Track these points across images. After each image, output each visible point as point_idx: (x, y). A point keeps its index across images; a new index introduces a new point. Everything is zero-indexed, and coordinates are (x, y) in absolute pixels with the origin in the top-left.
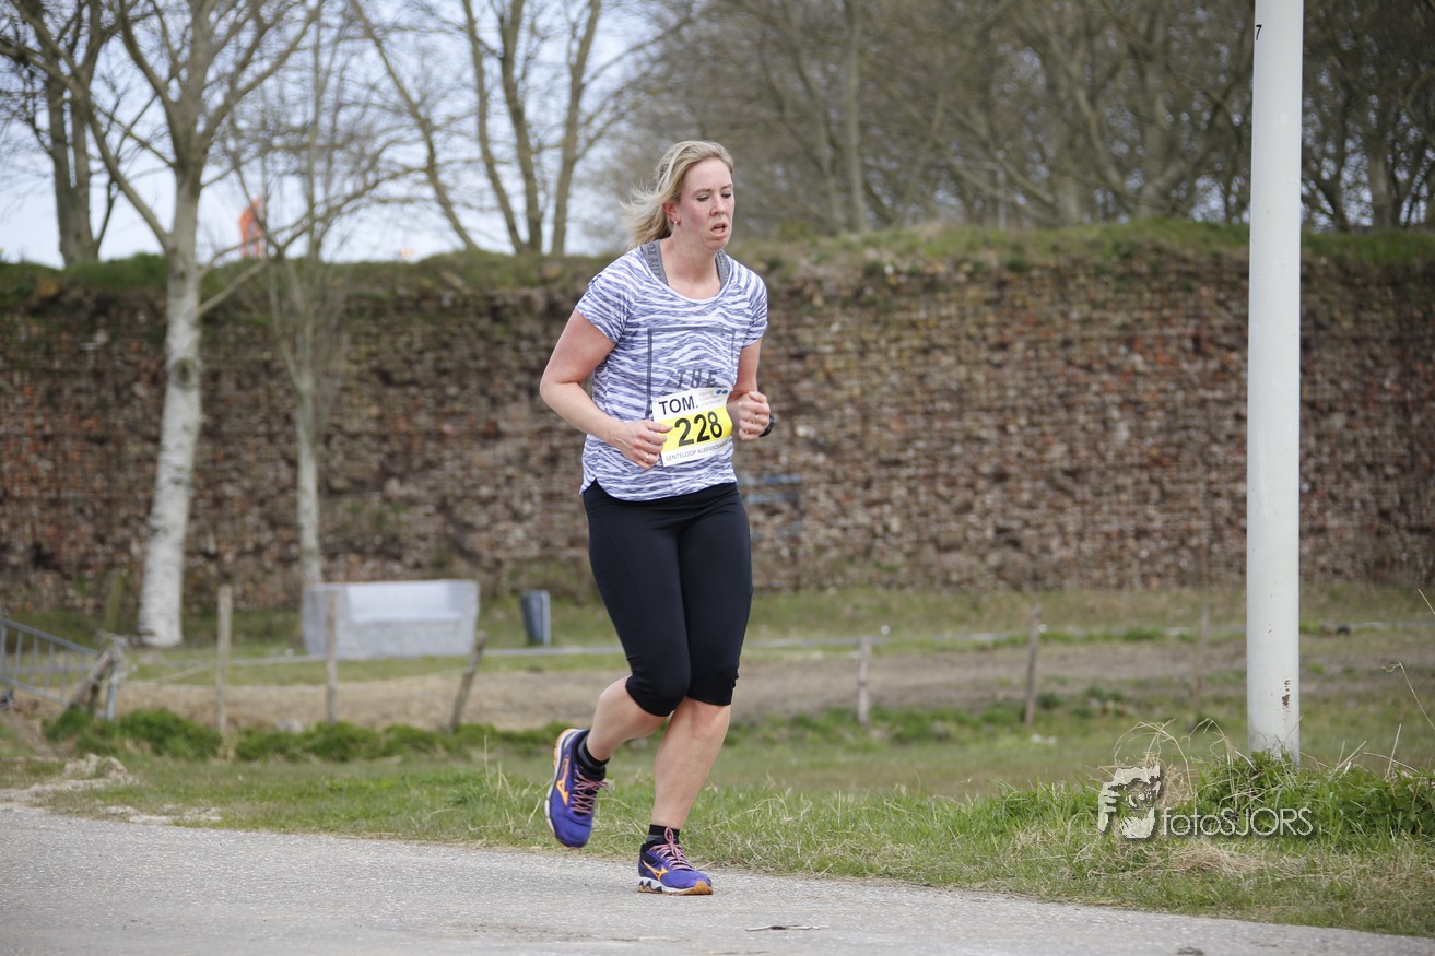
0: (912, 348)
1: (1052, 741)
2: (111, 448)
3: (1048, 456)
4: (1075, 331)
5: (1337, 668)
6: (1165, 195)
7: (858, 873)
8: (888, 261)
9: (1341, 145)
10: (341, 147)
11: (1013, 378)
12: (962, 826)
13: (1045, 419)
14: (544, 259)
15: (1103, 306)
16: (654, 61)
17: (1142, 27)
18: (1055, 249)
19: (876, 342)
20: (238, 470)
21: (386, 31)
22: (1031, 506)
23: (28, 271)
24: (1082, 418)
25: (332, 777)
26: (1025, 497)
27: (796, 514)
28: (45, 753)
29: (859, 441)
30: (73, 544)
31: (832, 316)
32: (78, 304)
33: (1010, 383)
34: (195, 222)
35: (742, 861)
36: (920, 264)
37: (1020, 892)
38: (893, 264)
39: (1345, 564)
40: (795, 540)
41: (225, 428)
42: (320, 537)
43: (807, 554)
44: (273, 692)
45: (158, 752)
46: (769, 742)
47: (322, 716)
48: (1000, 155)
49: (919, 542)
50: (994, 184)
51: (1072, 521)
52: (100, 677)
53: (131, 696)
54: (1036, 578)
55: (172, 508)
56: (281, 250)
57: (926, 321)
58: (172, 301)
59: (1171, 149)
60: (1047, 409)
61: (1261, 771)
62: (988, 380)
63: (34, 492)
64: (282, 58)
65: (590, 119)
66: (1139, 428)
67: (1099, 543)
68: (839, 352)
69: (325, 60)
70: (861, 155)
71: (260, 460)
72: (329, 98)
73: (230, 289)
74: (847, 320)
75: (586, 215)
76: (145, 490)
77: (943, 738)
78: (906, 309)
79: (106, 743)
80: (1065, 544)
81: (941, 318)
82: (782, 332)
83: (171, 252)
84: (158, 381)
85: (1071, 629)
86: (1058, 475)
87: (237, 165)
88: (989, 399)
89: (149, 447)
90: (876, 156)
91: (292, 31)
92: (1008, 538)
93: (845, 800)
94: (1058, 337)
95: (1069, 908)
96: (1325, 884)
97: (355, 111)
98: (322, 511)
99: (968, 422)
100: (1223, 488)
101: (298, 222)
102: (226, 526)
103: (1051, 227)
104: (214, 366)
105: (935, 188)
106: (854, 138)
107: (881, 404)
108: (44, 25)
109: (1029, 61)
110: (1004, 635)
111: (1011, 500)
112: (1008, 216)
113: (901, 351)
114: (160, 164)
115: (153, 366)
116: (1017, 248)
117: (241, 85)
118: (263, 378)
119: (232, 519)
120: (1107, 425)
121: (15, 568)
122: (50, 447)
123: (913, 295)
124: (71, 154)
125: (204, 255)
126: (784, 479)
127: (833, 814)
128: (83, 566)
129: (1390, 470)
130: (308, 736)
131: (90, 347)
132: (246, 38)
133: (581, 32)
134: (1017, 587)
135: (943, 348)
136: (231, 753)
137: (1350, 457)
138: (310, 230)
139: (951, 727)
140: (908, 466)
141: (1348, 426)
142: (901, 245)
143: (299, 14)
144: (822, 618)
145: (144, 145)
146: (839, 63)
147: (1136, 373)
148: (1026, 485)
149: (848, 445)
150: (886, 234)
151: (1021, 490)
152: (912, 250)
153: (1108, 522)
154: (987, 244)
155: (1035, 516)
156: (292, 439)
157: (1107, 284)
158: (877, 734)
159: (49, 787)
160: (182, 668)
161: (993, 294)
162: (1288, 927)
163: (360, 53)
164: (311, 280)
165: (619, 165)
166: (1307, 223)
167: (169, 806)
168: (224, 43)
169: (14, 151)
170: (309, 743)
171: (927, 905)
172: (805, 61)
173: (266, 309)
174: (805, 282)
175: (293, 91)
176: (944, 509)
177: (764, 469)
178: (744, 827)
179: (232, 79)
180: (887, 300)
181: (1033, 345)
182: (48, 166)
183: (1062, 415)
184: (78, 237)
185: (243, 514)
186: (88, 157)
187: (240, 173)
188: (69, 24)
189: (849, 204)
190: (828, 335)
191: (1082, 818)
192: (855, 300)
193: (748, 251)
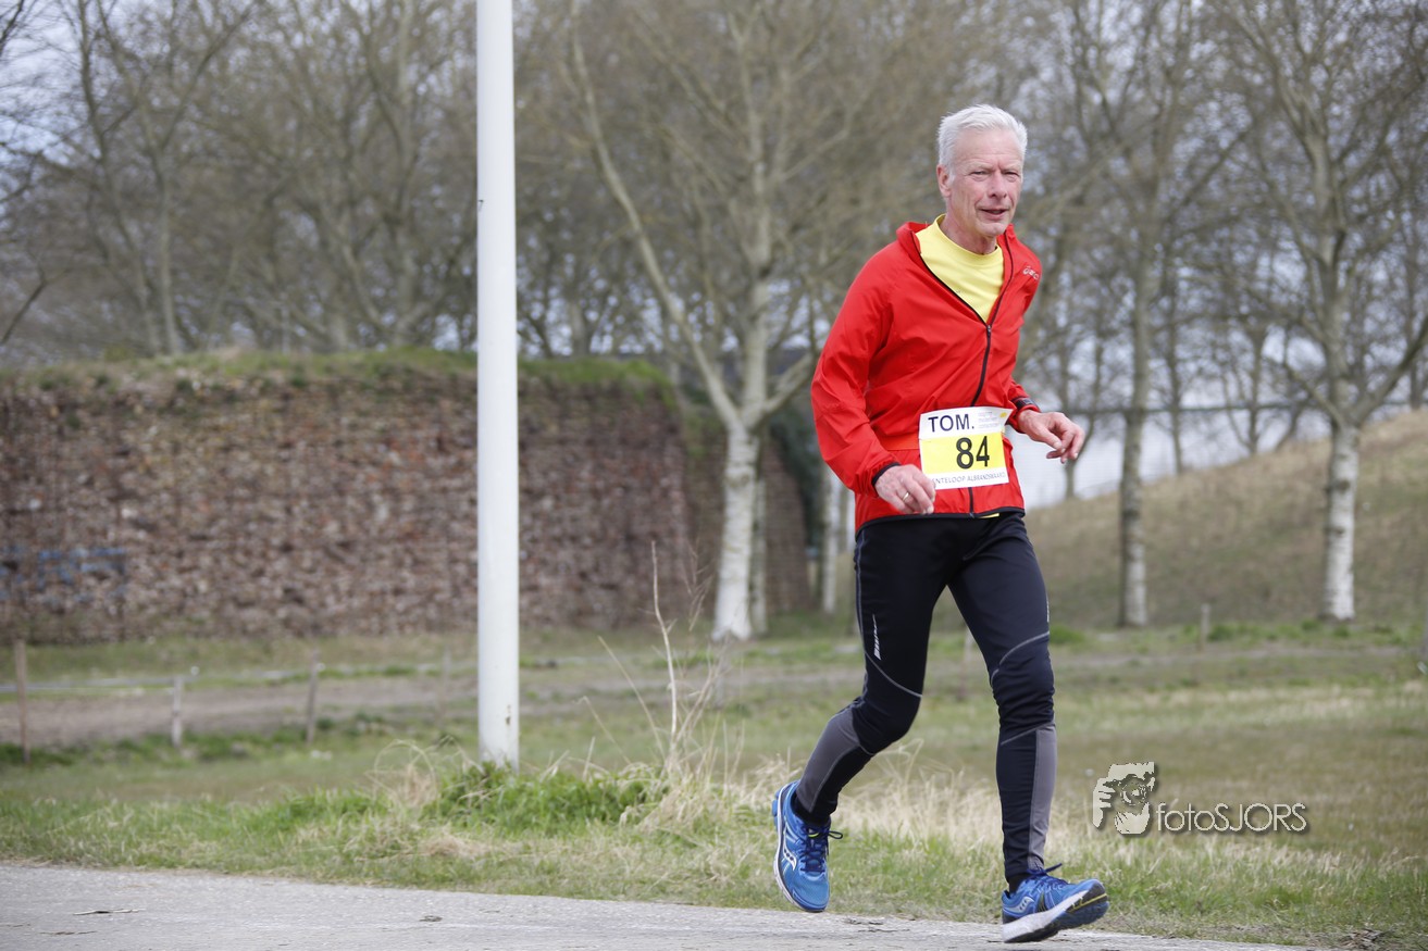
0: (215, 447)
1: (328, 756)
3: (324, 531)
4: (345, 434)
5: (546, 694)
6: (413, 328)
7: (172, 866)
8: (196, 379)
9: (546, 291)
11: (297, 471)
12: (256, 826)
13: (322, 502)
15: (366, 414)
17: (393, 198)
18: (328, 370)
19: (186, 442)
22: (311, 571)
24: (351, 502)
26: (307, 564)
27: (121, 579)
29: (173, 520)
31: (150, 421)
33: (294, 474)
35: (75, 859)
36: (221, 381)
37: (300, 876)
38: (199, 381)
39: (553, 614)
40: (120, 601)
43: (131, 611)
46: (99, 762)
48: (284, 296)
49: (222, 601)
50: (279, 317)
51: (344, 581)
54: (316, 628)
57: (226, 425)
59: (417, 294)
60: (324, 494)
61: (489, 776)
62: (277, 472)
66: (396, 509)
67: (365, 599)
68: (157, 449)
70: (173, 294)
74: (162, 424)
77: (241, 756)
78: (210, 416)
80: (338, 600)
81: (239, 423)
82: (109, 433)
85: (344, 667)
86: (333, 547)
88: (277, 487)
90: (184, 295)
92: (293, 596)
93: (160, 808)
94: (331, 439)
95: (339, 888)
96: (537, 862)
99: (261, 505)
100: (461, 555)
103: (324, 352)
105: (232, 320)
106: (166, 281)
107: (191, 491)
109: (304, 226)
110: (290, 673)
111: (296, 566)
112: (291, 343)
113: (206, 451)
116: (299, 368)
120: (371, 508)
123: (216, 405)
126: (112, 551)
127: (151, 819)
129: (587, 541)
134: (300, 634)
137: (557, 531)
139: (247, 747)
140: (213, 540)
141: (556, 507)
142: (206, 365)
144: (144, 662)
146: (153, 222)
147: (393, 466)
148: (308, 554)
149: (164, 524)
150: (193, 357)
151: (303, 558)
152: (214, 369)
153: (372, 583)
154: (275, 365)
155: (315, 578)
157: (369, 397)
158: (188, 754)
161: (278, 404)
162: (508, 897)
166: (522, 353)
171: (226, 889)
172: (125, 219)
174: (128, 395)
176: (242, 575)
177: (94, 543)
178: (77, 832)
180: (194, 409)
181: (312, 445)
183: (335, 499)
189: (163, 333)
190: (148, 437)
191: (350, 817)
192: (169, 409)
193: (81, 371)
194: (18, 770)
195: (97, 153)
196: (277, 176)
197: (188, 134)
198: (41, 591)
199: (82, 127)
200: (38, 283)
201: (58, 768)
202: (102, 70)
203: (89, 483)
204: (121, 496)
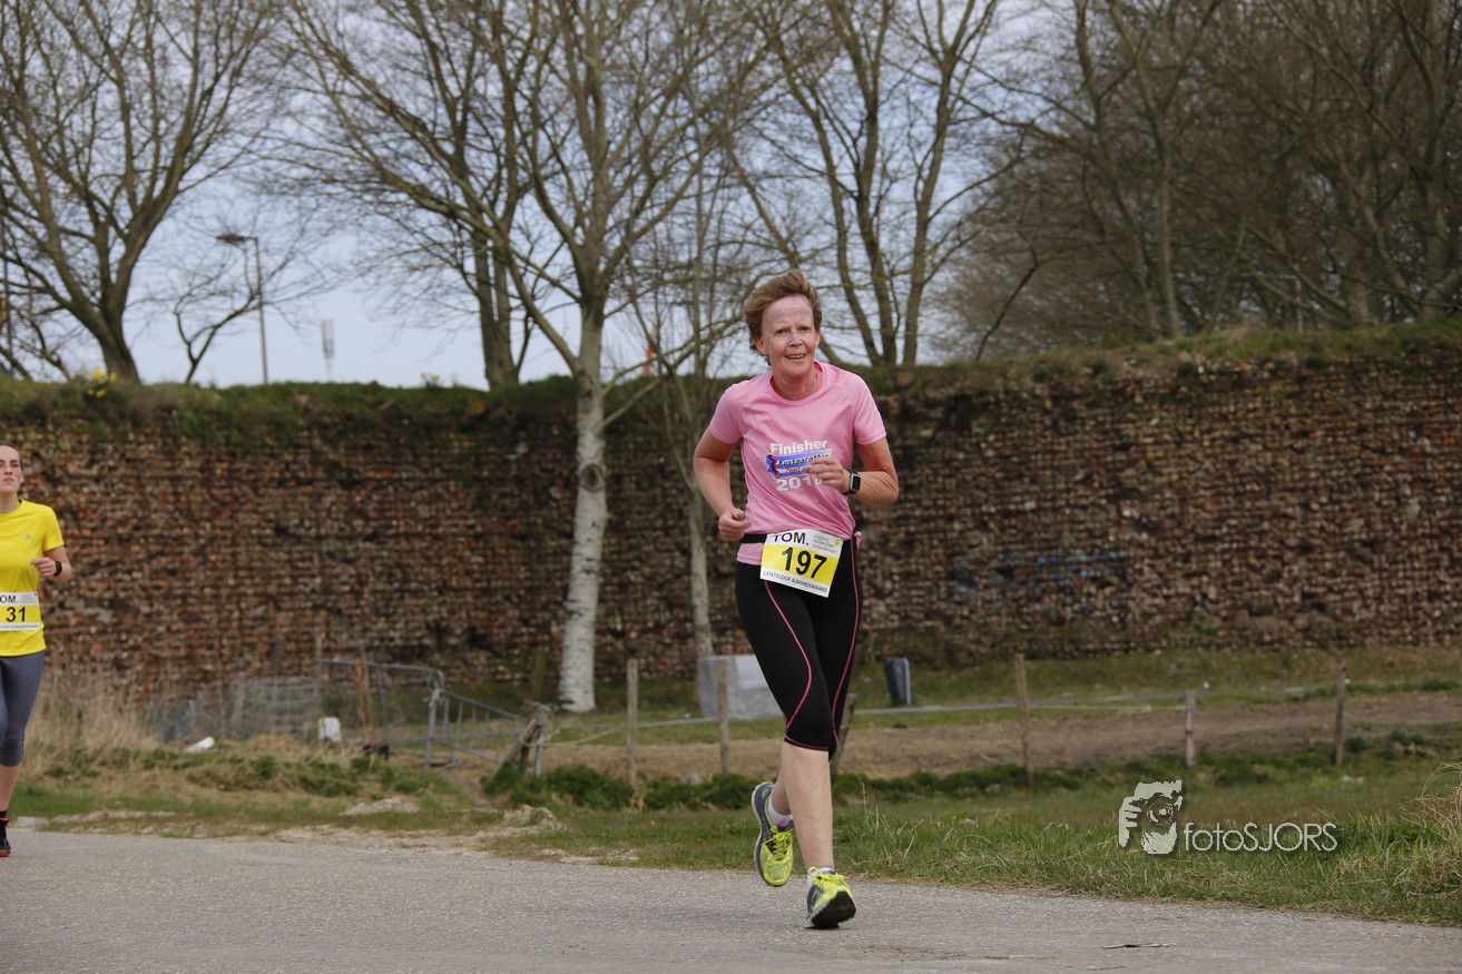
0: (1223, 437)
1: (1360, 780)
2: (532, 544)
3: (1346, 530)
4: (1369, 419)
6: (1446, 297)
8: (1200, 362)
10: (722, 280)
13: (1343, 497)
14: (898, 369)
15: (1394, 396)
16: (990, 196)
17: (1422, 150)
18: (1349, 347)
19: (1191, 433)
20: (641, 560)
21: (758, 179)
22: (1333, 574)
23: (461, 394)
24: (1377, 496)
25: (731, 822)
26: (1328, 565)
27: (1124, 586)
28: (484, 805)
29: (1178, 520)
30: (502, 626)
31: (1151, 411)
32: (503, 421)
33: (1312, 467)
34: (600, 347)
36: (1228, 364)
37: (1345, 911)
38: (1205, 365)
40: (1124, 608)
41: (628, 523)
42: (710, 615)
43: (1134, 621)
44: (676, 749)
45: (580, 804)
46: (1106, 785)
47: (717, 769)
48: (1296, 267)
49: (1234, 608)
50: (1293, 292)
51: (1371, 586)
52: (529, 740)
53: (555, 756)
54: (1340, 637)
55: (585, 593)
56: (672, 369)
57: (1234, 413)
58: (580, 416)
60: (1345, 488)
62: (1292, 464)
63: (468, 583)
64: (670, 205)
65: (936, 246)
66: (1430, 503)
67: (1396, 605)
68: (1157, 443)
69: (706, 205)
70: (1174, 271)
71: (658, 550)
72: (710, 238)
73: (630, 403)
74: (1164, 414)
75: (932, 330)
76: (561, 578)
77: (1262, 780)
78: (1213, 404)
79: (535, 796)
80: (1366, 606)
81: (1249, 411)
82: (1108, 426)
83: (579, 374)
84: (570, 486)
85: (1374, 682)
86: (1357, 545)
87: (633, 298)
88: (1293, 480)
89: (564, 542)
90: (1187, 273)
91: (678, 182)
92: (1313, 602)
94: (1354, 425)
95: (1392, 926)
97: (733, 248)
98: (712, 592)
99: (1275, 502)
101: (685, 346)
102: (631, 608)
103: (1345, 328)
104: (617, 471)
105: (1239, 300)
106: (1167, 256)
107: (1196, 487)
108: (469, 184)
109: (1321, 184)
110: (1314, 688)
111: (1316, 569)
112: (1305, 319)
113: (1213, 440)
114: (570, 300)
115: (565, 473)
116: (1315, 348)
117: (636, 230)
118: (659, 480)
119: (636, 601)
120: (1400, 501)
121: (454, 648)
122: (481, 544)
123: (1223, 391)
124: (493, 292)
125: (607, 376)
126: (1113, 555)
128: (512, 645)
130: (706, 787)
131: (513, 457)
132: (639, 189)
133: (926, 173)
134: (1323, 646)
135: (1251, 437)
136: (641, 803)
138: (696, 351)
139: (1270, 770)
140: (1223, 542)
142: (1211, 348)
143: (684, 167)
144: (1147, 677)
145: (555, 283)
146: (1153, 192)
147: (1425, 454)
148: (1328, 556)
149: (1168, 524)
150: (1197, 339)
151: (1325, 560)
152: (1220, 352)
153: (1404, 586)
154: (1288, 345)
155: (1337, 582)
156: (685, 531)
157: (1396, 376)
158: (1203, 777)
159: (491, 834)
160: (597, 731)
161: (1294, 388)
163: (737, 200)
164: (698, 396)
165: (962, 287)
167: (594, 849)
168: (621, 195)
169: (446, 293)
170: (707, 793)
172: (1122, 193)
173: (661, 420)
174: (1127, 382)
175: (680, 233)
176: (1255, 577)
177: (1094, 546)
178: (1095, 858)
179: (628, 225)
180: (1199, 396)
181: (1331, 432)
182: (475, 305)
183: (1359, 493)
184: (501, 364)
185: (644, 597)
186: (509, 296)
187: (636, 305)
188: (490, 183)
189: (1163, 314)
190: (1148, 429)
191: (1398, 846)
192: (1171, 397)
193: (1076, 358)
194: (1022, 794)
195: (1092, 121)
196: (1291, 133)
197: (1190, 93)
198: (1039, 600)
199: (1076, 93)
200: (1031, 266)
201: (1064, 791)
202: (1097, 26)
203: (1087, 481)
204: (1121, 494)
